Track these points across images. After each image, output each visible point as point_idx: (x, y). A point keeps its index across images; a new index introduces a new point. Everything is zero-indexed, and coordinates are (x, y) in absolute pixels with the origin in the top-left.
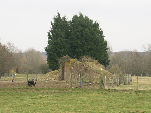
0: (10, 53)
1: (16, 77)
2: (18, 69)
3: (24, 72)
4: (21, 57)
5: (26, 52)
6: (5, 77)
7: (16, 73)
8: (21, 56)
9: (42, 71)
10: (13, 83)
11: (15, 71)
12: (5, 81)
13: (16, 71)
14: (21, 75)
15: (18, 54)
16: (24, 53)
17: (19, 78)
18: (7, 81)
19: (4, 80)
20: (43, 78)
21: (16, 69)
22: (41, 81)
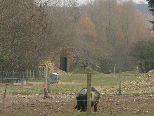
0: (40, 9)
1: (59, 83)
2: (65, 59)
3: (84, 66)
4: (74, 19)
5: (91, 5)
6: (25, 83)
7: (60, 71)
8: (76, 18)
9: (139, 61)
10: (48, 101)
11: (56, 65)
12: (23, 96)
13: (59, 64)
14: (76, 75)
15: (64, 9)
16: (84, 7)
17: (67, 87)
18: (28, 94)
19: (20, 91)
20: (139, 84)
21: (58, 59)
22: (136, 95)
